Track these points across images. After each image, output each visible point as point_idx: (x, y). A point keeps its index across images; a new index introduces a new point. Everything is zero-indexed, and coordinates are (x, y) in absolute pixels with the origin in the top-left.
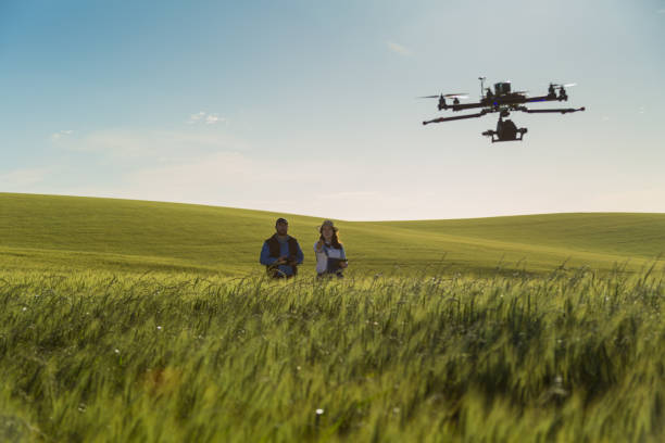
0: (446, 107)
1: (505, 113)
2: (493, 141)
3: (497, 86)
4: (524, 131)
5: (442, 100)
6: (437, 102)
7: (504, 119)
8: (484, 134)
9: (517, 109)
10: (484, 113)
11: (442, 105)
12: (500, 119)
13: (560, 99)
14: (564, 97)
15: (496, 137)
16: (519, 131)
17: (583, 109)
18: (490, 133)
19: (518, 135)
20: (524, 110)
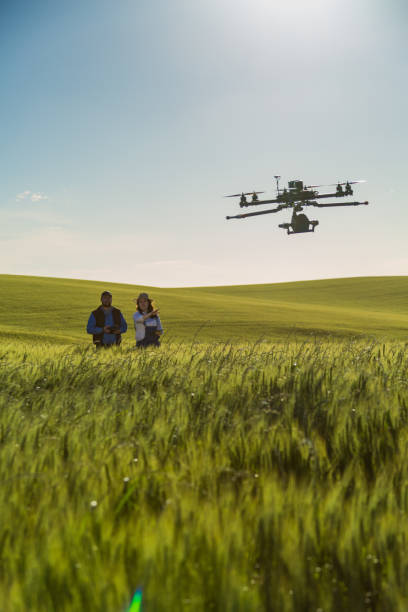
0: (247, 205)
1: (298, 208)
2: (289, 233)
3: (291, 184)
4: (315, 223)
5: (243, 198)
6: (238, 199)
7: (298, 213)
8: (280, 226)
9: (309, 204)
10: (280, 208)
11: (244, 203)
12: (294, 213)
13: (346, 194)
14: (349, 192)
15: (291, 229)
16: (311, 223)
17: (366, 203)
18: (285, 226)
19: (311, 227)
20: (315, 204)
